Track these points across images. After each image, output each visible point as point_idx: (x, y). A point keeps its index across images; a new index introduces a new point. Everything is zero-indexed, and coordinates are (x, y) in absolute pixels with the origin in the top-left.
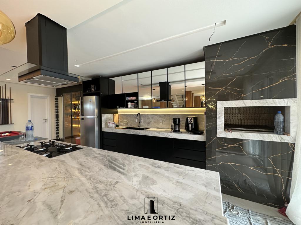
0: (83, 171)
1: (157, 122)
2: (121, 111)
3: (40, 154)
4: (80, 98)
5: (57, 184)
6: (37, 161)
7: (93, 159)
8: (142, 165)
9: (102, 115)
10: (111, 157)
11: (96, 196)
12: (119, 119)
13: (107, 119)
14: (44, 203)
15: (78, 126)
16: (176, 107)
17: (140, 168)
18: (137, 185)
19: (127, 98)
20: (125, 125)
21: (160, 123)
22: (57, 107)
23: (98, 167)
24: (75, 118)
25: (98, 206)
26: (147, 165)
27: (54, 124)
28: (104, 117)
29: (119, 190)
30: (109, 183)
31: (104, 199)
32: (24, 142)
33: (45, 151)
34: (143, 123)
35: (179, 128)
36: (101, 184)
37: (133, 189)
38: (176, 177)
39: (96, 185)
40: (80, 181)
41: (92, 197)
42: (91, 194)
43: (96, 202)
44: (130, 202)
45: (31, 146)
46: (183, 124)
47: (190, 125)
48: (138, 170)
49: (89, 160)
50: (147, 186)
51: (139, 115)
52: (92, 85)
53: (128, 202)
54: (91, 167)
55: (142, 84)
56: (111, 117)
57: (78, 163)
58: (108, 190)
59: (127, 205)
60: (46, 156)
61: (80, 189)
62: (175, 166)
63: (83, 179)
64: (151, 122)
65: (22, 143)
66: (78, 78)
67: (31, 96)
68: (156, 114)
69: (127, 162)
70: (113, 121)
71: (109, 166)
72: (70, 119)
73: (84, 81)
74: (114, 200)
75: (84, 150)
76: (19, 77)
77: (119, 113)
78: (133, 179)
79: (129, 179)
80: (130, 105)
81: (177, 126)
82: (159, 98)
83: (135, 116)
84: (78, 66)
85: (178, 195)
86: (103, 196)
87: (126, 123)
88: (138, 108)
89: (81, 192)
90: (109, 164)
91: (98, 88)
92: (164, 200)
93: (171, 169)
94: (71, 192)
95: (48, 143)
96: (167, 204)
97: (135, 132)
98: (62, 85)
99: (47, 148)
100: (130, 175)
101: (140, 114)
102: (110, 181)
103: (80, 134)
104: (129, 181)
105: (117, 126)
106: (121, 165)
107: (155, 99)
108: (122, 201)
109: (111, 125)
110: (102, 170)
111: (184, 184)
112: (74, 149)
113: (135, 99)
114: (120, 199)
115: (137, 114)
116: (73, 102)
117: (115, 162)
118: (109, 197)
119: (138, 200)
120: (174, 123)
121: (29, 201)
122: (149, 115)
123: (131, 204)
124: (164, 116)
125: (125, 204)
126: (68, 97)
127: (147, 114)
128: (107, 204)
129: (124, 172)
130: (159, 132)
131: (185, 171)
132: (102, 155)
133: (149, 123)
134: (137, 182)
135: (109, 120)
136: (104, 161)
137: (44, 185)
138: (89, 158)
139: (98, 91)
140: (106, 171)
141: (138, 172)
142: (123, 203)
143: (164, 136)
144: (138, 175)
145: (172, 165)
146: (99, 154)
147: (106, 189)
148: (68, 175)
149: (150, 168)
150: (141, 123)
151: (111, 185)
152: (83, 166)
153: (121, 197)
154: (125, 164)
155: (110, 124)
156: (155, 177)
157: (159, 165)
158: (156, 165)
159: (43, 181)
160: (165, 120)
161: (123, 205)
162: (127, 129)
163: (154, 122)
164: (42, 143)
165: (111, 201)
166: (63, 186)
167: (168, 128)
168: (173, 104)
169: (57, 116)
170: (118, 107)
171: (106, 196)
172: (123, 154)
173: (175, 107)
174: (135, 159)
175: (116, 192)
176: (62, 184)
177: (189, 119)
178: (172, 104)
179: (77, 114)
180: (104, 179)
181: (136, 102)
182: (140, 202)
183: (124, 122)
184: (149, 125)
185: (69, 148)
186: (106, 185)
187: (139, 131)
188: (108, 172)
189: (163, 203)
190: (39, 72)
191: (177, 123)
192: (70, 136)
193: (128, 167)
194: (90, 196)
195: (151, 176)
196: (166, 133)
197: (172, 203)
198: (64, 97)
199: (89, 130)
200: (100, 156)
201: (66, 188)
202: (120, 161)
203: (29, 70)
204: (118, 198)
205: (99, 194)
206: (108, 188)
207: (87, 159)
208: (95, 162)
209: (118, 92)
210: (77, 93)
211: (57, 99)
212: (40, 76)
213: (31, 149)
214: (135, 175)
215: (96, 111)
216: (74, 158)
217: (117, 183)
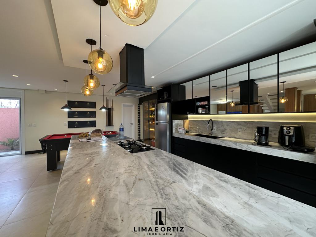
0: (150, 167)
1: (235, 130)
2: (191, 117)
3: (126, 149)
4: (155, 105)
5: (132, 172)
6: (123, 153)
7: (160, 160)
8: (205, 175)
9: (173, 120)
10: (177, 161)
11: (156, 187)
12: (189, 125)
13: (177, 125)
14: (124, 181)
15: (154, 130)
16: (269, 111)
17: (203, 177)
18: (196, 192)
19: (197, 103)
20: (195, 131)
21: (238, 132)
22: (139, 113)
23: (164, 167)
24: (152, 123)
25: (155, 194)
26: (212, 176)
27: (137, 127)
28: (175, 122)
29: (174, 189)
30: (167, 181)
31: (161, 191)
32: (118, 140)
33: (130, 148)
34: (215, 131)
35: (267, 140)
36: (161, 180)
37: (186, 191)
38: (245, 198)
39: (157, 180)
40: (147, 174)
41: (153, 187)
42: (152, 185)
43: (155, 192)
44: (181, 201)
45: (122, 143)
46: (274, 134)
47: (287, 138)
48: (200, 179)
49: (158, 160)
50: (207, 197)
51: (211, 122)
52: (164, 93)
53: (179, 200)
54: (159, 166)
55: (216, 86)
56: (181, 123)
57: (150, 160)
58: (166, 186)
59: (178, 202)
60: (130, 151)
61: (146, 180)
62: (247, 185)
63: (149, 173)
64: (226, 130)
65: (117, 140)
66: (151, 89)
67: (123, 105)
68: (233, 121)
69: (190, 168)
70: (183, 127)
71: (173, 169)
72: (148, 124)
73: (158, 90)
74: (169, 195)
75: (155, 151)
76: (116, 92)
77: (190, 118)
78: (193, 185)
79: (190, 184)
80: (200, 110)
81: (264, 137)
82: (239, 101)
83: (206, 122)
84: (153, 77)
85: (242, 217)
86: (161, 189)
87: (196, 129)
88: (210, 113)
89: (146, 181)
90: (174, 167)
91: (169, 95)
92: (215, 211)
93: (241, 187)
94: (140, 180)
95: (132, 142)
96: (217, 216)
97: (205, 140)
98: (141, 96)
99: (131, 146)
100: (191, 181)
101: (213, 120)
102: (168, 179)
103: (155, 137)
104: (190, 186)
105: (187, 132)
106: (184, 170)
107: (234, 103)
108: (174, 197)
109: (181, 131)
110: (167, 170)
111: (255, 208)
112: (148, 149)
113: (206, 104)
114: (173, 196)
115: (209, 120)
116: (150, 109)
117: (179, 166)
118: (165, 191)
119: (189, 202)
120: (258, 133)
121: (117, 178)
122: (223, 122)
123: (181, 202)
124: (243, 123)
125: (176, 201)
126: (146, 104)
127: (222, 121)
128: (162, 196)
129: (186, 177)
130: (236, 143)
131: (261, 194)
132: (169, 158)
133: (223, 131)
134: (197, 189)
135: (180, 125)
136: (170, 163)
137: (125, 170)
138: (158, 158)
139: (170, 98)
140: (170, 172)
141: (200, 180)
142: (175, 199)
143: (243, 148)
144: (199, 183)
145: (243, 183)
146: (166, 156)
147: (164, 185)
148: (140, 167)
149: (213, 179)
150: (213, 131)
151: (169, 183)
152: (153, 164)
153: (174, 194)
154: (189, 171)
155: (180, 129)
156: (217, 190)
157: (226, 179)
158: (222, 179)
159: (125, 167)
160: (245, 128)
161: (174, 201)
162: (197, 136)
163: (230, 130)
164: (128, 141)
165: (166, 195)
166: (136, 174)
167: (250, 138)
168: (263, 108)
169: (139, 121)
170: (188, 113)
171: (163, 190)
172: (188, 160)
173: (266, 111)
174: (199, 168)
175: (171, 190)
176: (135, 172)
177: (285, 128)
178: (261, 108)
179: (153, 119)
180: (164, 177)
181: (207, 107)
182: (190, 204)
183: (195, 129)
184: (224, 133)
185: (144, 148)
186: (165, 182)
187: (210, 139)
188: (171, 173)
189: (213, 213)
190: (126, 88)
191: (264, 134)
192: (148, 139)
193: (190, 173)
194: (151, 186)
195: (213, 187)
196: (246, 145)
197: (223, 216)
198: (144, 105)
199: (162, 134)
200: (167, 158)
201: (137, 176)
202: (184, 166)
203: (121, 86)
204: (172, 194)
205: (158, 186)
206: (165, 185)
207: (157, 159)
208: (162, 162)
209: (188, 97)
210: (154, 101)
211: (139, 107)
212: (126, 91)
213: (122, 145)
214: (196, 183)
215: (168, 117)
216: (147, 156)
217: (174, 182)
